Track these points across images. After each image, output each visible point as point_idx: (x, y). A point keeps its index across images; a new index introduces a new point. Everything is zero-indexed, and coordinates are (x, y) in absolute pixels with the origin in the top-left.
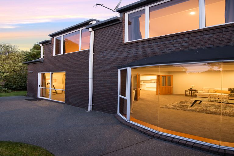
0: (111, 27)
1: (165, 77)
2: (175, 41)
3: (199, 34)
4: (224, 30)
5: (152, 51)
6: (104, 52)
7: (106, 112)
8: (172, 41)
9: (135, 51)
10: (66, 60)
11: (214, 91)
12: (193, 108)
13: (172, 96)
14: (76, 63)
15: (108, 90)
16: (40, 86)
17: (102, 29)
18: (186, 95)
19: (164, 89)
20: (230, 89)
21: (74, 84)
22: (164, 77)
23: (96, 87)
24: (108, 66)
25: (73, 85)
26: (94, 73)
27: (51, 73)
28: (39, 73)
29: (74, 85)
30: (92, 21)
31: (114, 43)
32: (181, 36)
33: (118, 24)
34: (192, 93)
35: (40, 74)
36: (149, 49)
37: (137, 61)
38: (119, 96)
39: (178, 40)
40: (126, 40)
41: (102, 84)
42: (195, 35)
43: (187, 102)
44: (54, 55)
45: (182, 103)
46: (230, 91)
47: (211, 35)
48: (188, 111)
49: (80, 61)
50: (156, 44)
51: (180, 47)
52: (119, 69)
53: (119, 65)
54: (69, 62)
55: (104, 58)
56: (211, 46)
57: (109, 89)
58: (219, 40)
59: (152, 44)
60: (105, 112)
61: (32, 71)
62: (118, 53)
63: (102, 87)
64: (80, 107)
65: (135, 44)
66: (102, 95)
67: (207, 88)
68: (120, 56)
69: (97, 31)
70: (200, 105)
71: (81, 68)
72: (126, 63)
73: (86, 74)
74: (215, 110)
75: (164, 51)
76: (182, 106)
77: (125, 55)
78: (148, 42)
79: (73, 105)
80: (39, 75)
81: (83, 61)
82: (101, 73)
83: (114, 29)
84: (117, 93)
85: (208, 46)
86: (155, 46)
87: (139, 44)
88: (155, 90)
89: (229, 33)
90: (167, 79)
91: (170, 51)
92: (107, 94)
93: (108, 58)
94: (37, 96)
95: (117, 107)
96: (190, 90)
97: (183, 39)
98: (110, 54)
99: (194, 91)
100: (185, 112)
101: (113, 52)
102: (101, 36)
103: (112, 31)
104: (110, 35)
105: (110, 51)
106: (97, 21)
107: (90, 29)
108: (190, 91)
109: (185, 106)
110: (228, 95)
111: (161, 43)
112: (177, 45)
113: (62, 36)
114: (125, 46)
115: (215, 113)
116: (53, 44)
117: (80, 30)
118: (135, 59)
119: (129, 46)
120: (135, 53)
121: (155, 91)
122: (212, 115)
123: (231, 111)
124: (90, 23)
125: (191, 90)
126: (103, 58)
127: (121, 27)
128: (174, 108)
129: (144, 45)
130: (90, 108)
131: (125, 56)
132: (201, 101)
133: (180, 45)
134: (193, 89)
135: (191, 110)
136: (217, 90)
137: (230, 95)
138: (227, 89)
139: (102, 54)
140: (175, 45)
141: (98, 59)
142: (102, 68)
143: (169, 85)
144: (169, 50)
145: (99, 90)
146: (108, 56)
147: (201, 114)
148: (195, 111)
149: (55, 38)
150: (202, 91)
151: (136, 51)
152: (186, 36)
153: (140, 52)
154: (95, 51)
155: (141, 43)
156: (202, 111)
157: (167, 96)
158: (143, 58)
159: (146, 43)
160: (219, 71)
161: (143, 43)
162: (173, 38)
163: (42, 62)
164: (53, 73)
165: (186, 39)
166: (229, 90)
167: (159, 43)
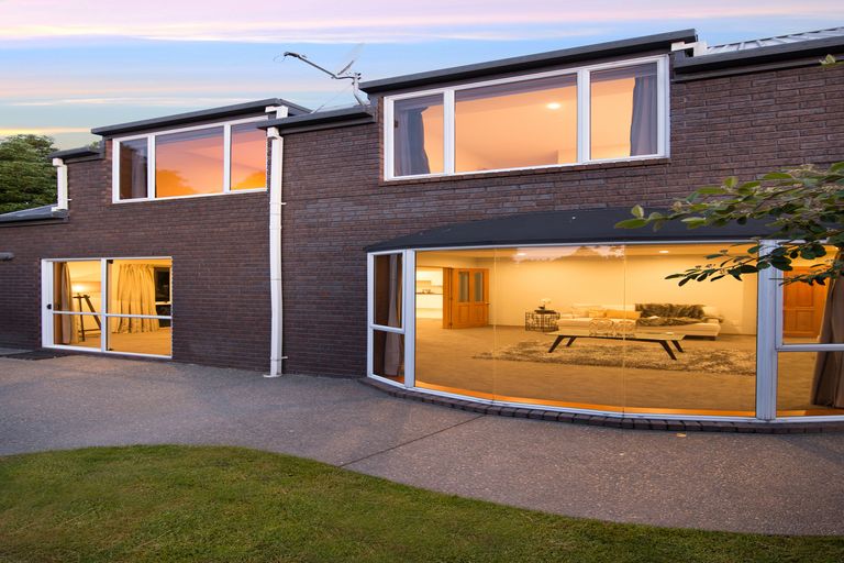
0: (339, 130)
1: (468, 274)
2: (522, 187)
3: (578, 176)
4: (628, 173)
5: (466, 207)
6: (320, 201)
7: (332, 376)
8: (514, 187)
9: (418, 205)
10: (174, 219)
11: (602, 314)
12: (554, 355)
13: (487, 331)
14: (216, 230)
15: (334, 313)
16: (49, 307)
17: (310, 134)
18: (528, 328)
19: (464, 309)
20: (639, 308)
21: (208, 296)
22: (463, 273)
23: (296, 303)
24: (334, 244)
25: (204, 301)
26: (286, 264)
27: (104, 260)
28: (43, 262)
29: (210, 301)
30: (276, 105)
31: (353, 178)
32: (538, 178)
33: (365, 127)
34: (544, 319)
35: (51, 264)
36: (457, 202)
37: (424, 232)
38: (371, 325)
39: (530, 186)
40: (389, 174)
41: (317, 294)
42: (568, 177)
43: (535, 344)
44: (116, 198)
45: (524, 345)
46: (639, 313)
47: (602, 181)
48: (545, 361)
49: (232, 224)
50: (476, 190)
51: (534, 204)
52: (370, 251)
53: (370, 243)
54: (187, 227)
55: (321, 220)
56: (603, 205)
57: (337, 308)
58: (619, 194)
59: (464, 191)
60: (327, 375)
61: (9, 255)
62: (365, 207)
63: (314, 303)
64: (237, 368)
65: (418, 187)
66: (313, 327)
67: (582, 306)
68: (372, 217)
69: (291, 136)
70: (569, 349)
71: (237, 247)
72: (392, 237)
73: (256, 265)
74: (608, 357)
75: (495, 211)
76: (527, 354)
77: (388, 214)
78: (454, 185)
79: (206, 365)
80: (47, 268)
81: (242, 224)
82: (309, 263)
83: (352, 139)
84: (366, 319)
85: (595, 206)
86: (472, 196)
87: (429, 187)
88: (440, 315)
89: (638, 179)
90: (472, 278)
91: (511, 210)
92: (331, 323)
93: (336, 219)
94: (41, 342)
95: (365, 359)
96: (538, 312)
97: (541, 185)
98: (339, 209)
99: (549, 316)
100: (540, 366)
101: (351, 203)
102: (306, 153)
103: (344, 144)
104: (339, 154)
105: (339, 199)
106: (292, 107)
107: (273, 132)
108: (539, 316)
109: (535, 351)
110: (634, 321)
111: (489, 189)
112: (529, 197)
113: (151, 137)
114: (388, 189)
115: (607, 364)
116: (110, 162)
117: (227, 125)
118: (416, 225)
119: (400, 190)
120: (418, 210)
121: (439, 320)
122: (600, 368)
123: (641, 358)
124: (268, 109)
125: (542, 311)
126: (315, 220)
127: (374, 135)
128: (509, 357)
129: (445, 192)
130: (275, 367)
131: (389, 216)
132: (573, 338)
133: (534, 197)
134: (547, 308)
135: (552, 361)
136: (608, 310)
137: (638, 321)
138: (632, 308)
139: (311, 209)
140: (522, 198)
141: (297, 221)
142: (315, 249)
143: (478, 300)
144: (509, 208)
145: (304, 312)
146: (333, 214)
147: (578, 368)
148: (563, 362)
149: (116, 143)
150: (572, 313)
151: (421, 204)
152: (548, 178)
153: (429, 209)
154: (287, 198)
155: (435, 186)
156: (577, 362)
157: (477, 332)
158: (440, 224)
159: (448, 186)
160: (612, 259)
161: (441, 186)
162: (519, 180)
163: (65, 221)
164: (111, 262)
165: (548, 185)
166: (637, 310)
167: (482, 189)
